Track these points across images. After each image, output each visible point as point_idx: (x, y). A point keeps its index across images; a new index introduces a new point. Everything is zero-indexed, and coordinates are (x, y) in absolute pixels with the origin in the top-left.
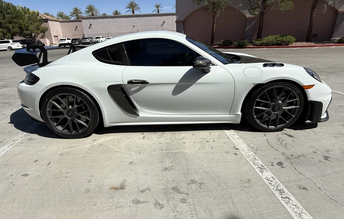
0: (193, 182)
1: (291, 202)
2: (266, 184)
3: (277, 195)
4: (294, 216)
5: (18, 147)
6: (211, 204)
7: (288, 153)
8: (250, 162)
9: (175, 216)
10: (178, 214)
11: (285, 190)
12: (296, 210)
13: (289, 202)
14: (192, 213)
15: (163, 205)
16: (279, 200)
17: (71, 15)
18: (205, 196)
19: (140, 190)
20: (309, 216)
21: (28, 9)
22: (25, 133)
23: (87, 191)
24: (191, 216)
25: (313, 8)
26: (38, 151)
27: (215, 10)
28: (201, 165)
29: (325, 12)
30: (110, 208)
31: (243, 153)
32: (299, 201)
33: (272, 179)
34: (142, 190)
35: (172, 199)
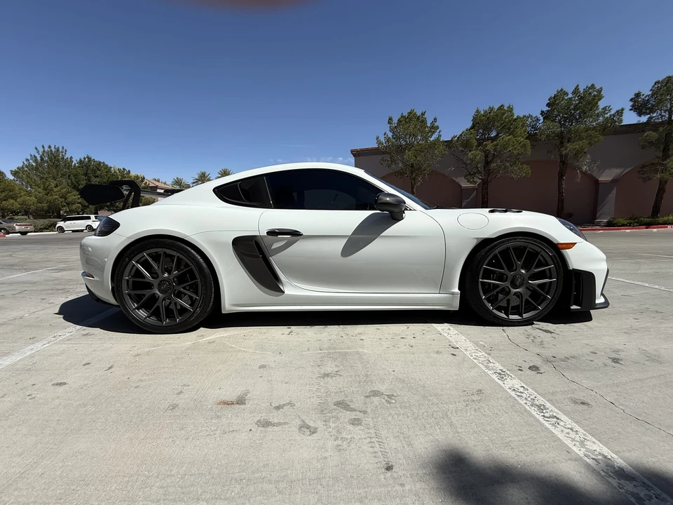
0: (376, 393)
1: (562, 423)
2: (511, 397)
3: (534, 413)
4: (570, 446)
5: (60, 345)
6: (410, 426)
7: (547, 353)
8: (480, 365)
9: (338, 446)
10: (345, 443)
11: (548, 405)
12: (572, 435)
13: (558, 424)
14: (372, 440)
15: (316, 429)
16: (538, 421)
17: (194, 183)
18: (398, 415)
19: (274, 405)
20: (601, 445)
21: (129, 171)
22: (78, 327)
23: (171, 408)
24: (370, 445)
25: (561, 175)
26: (95, 351)
27: (414, 176)
28: (391, 370)
29: (578, 180)
30: (211, 433)
31: (468, 353)
32: (577, 422)
33: (521, 390)
34: (278, 405)
35: (334, 419)
